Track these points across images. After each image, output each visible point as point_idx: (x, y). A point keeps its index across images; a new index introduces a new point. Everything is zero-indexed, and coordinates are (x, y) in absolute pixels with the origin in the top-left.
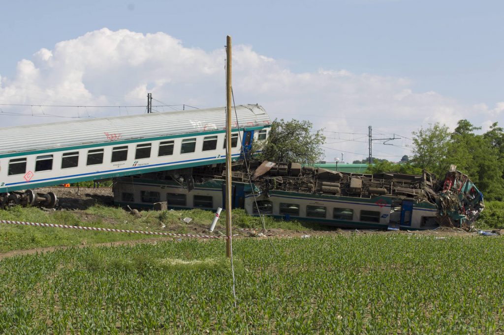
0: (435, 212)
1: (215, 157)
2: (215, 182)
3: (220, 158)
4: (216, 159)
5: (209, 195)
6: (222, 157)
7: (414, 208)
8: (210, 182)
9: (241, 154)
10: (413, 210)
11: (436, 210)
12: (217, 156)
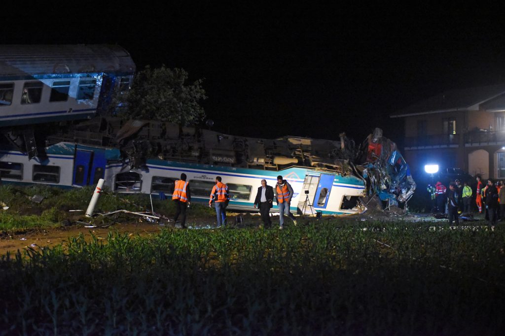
0: (362, 190)
1: (65, 112)
2: (65, 146)
3: (72, 113)
4: (67, 114)
5: (55, 165)
6: (74, 111)
7: (334, 184)
8: (57, 146)
9: (97, 109)
10: (333, 187)
11: (363, 187)
12: (68, 110)
